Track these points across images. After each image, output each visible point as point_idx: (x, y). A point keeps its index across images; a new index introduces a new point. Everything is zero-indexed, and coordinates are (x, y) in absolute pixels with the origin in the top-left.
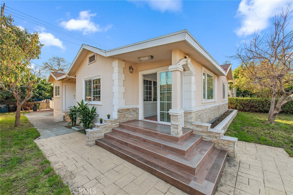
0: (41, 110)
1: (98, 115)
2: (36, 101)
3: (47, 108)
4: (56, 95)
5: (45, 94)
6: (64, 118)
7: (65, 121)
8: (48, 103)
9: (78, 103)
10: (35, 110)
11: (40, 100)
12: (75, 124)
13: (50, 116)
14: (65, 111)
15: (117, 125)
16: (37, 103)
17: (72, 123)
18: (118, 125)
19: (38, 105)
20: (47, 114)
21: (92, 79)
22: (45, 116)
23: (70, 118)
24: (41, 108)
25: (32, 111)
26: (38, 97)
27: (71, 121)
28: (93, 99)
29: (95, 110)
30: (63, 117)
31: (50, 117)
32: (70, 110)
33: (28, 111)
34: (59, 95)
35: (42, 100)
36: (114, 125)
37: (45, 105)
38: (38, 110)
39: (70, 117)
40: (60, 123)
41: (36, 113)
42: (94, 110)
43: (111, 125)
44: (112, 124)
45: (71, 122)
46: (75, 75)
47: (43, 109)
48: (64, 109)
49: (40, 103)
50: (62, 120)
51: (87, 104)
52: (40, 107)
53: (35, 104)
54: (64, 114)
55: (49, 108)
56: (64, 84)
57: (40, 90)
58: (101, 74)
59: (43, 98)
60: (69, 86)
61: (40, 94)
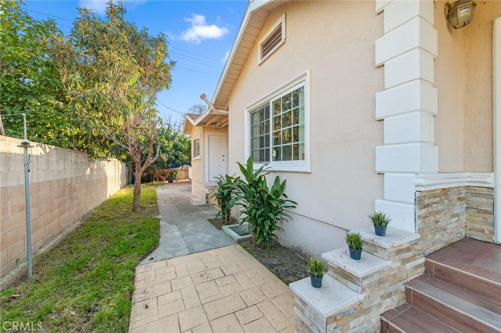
0: (178, 181)
1: (294, 205)
2: (172, 167)
3: (185, 179)
4: (195, 155)
5: (182, 157)
6: (207, 198)
7: (208, 205)
8: (187, 171)
9: (241, 166)
10: (171, 182)
11: (177, 166)
12: (228, 217)
13: (187, 192)
14: (209, 185)
15: (416, 267)
16: (174, 171)
17: (223, 214)
18: (419, 266)
19: (175, 173)
20: (184, 188)
21: (271, 101)
22: (180, 192)
23: (219, 202)
24: (179, 179)
25: (168, 182)
26: (174, 162)
27: (220, 209)
28: (275, 155)
29: (283, 187)
30: (205, 196)
31: (187, 195)
32: (218, 183)
33: (162, 182)
34: (199, 155)
35: (179, 167)
36: (409, 266)
37: (184, 174)
38: (174, 181)
39: (218, 200)
40: (200, 208)
41: (171, 186)
42: (280, 188)
43: (399, 268)
44: (405, 261)
45: (221, 214)
46: (226, 108)
47: (181, 179)
48: (207, 181)
49: (178, 171)
50: (204, 203)
51: (261, 170)
52: (177, 176)
53: (171, 172)
54: (207, 191)
55: (188, 179)
56: (207, 133)
57: (176, 150)
58: (308, 71)
59: (180, 162)
60: (214, 137)
61: (177, 157)
